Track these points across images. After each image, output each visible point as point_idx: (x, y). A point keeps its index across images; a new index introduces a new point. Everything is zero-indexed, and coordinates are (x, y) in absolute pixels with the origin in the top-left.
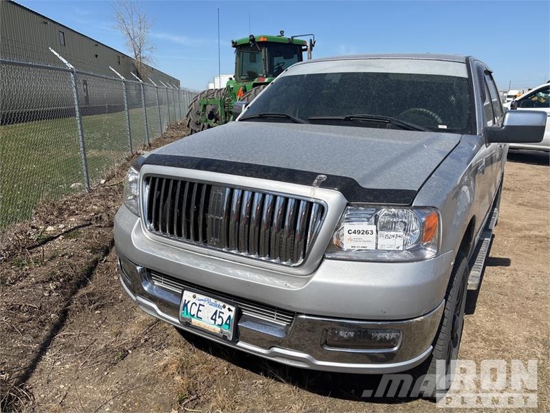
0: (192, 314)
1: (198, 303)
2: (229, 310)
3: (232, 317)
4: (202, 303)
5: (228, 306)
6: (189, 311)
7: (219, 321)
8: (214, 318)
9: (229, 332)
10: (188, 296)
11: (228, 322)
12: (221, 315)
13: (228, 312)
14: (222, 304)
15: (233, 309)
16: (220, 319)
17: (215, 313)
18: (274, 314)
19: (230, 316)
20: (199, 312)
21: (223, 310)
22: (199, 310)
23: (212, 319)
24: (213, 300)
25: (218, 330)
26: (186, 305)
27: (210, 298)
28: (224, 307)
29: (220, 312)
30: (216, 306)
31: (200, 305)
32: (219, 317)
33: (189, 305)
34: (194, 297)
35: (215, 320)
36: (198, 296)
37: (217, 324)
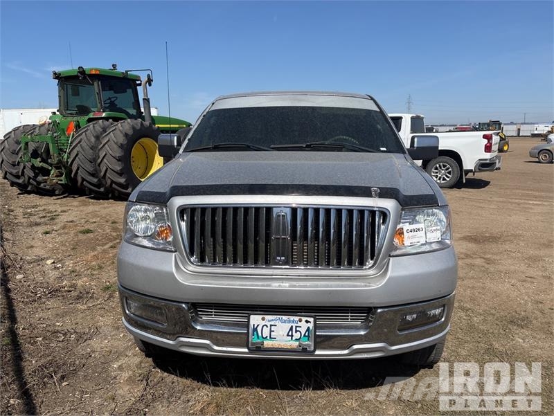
0: (264, 336)
1: (268, 324)
2: (307, 322)
3: (311, 328)
4: (273, 323)
5: (304, 319)
6: (260, 335)
7: (297, 336)
8: (290, 334)
9: (309, 343)
10: (255, 320)
11: (307, 334)
12: (298, 329)
13: (305, 324)
14: (297, 318)
15: (311, 320)
16: (298, 333)
17: (291, 329)
18: (348, 316)
19: (309, 327)
20: (272, 333)
21: (299, 324)
22: (271, 331)
23: (288, 335)
24: (285, 318)
25: (295, 344)
26: (255, 330)
27: (280, 317)
28: (300, 321)
29: (296, 327)
30: (290, 322)
31: (271, 325)
32: (296, 331)
33: (259, 330)
34: (263, 319)
35: (292, 336)
36: (268, 317)
37: (294, 338)
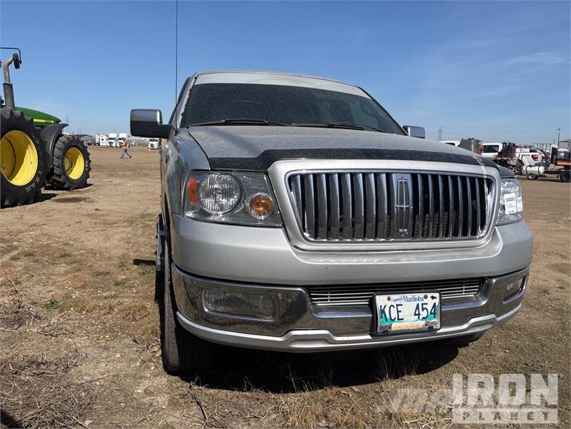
0: (393, 318)
1: (395, 304)
2: (433, 298)
3: (437, 304)
4: (398, 303)
5: (429, 295)
6: (388, 317)
7: (424, 314)
8: (417, 313)
9: (436, 321)
10: (381, 300)
11: (433, 312)
12: (424, 306)
13: (431, 300)
14: (422, 295)
15: (437, 295)
16: (425, 310)
17: (418, 307)
19: (435, 304)
20: (400, 313)
21: (425, 301)
22: (398, 312)
23: (415, 315)
24: (409, 296)
25: (421, 324)
26: (383, 311)
27: (405, 295)
28: (426, 297)
29: (423, 304)
30: (415, 300)
31: (397, 305)
32: (423, 309)
33: (387, 311)
34: (389, 299)
35: (419, 315)
36: (393, 297)
37: (421, 317)
